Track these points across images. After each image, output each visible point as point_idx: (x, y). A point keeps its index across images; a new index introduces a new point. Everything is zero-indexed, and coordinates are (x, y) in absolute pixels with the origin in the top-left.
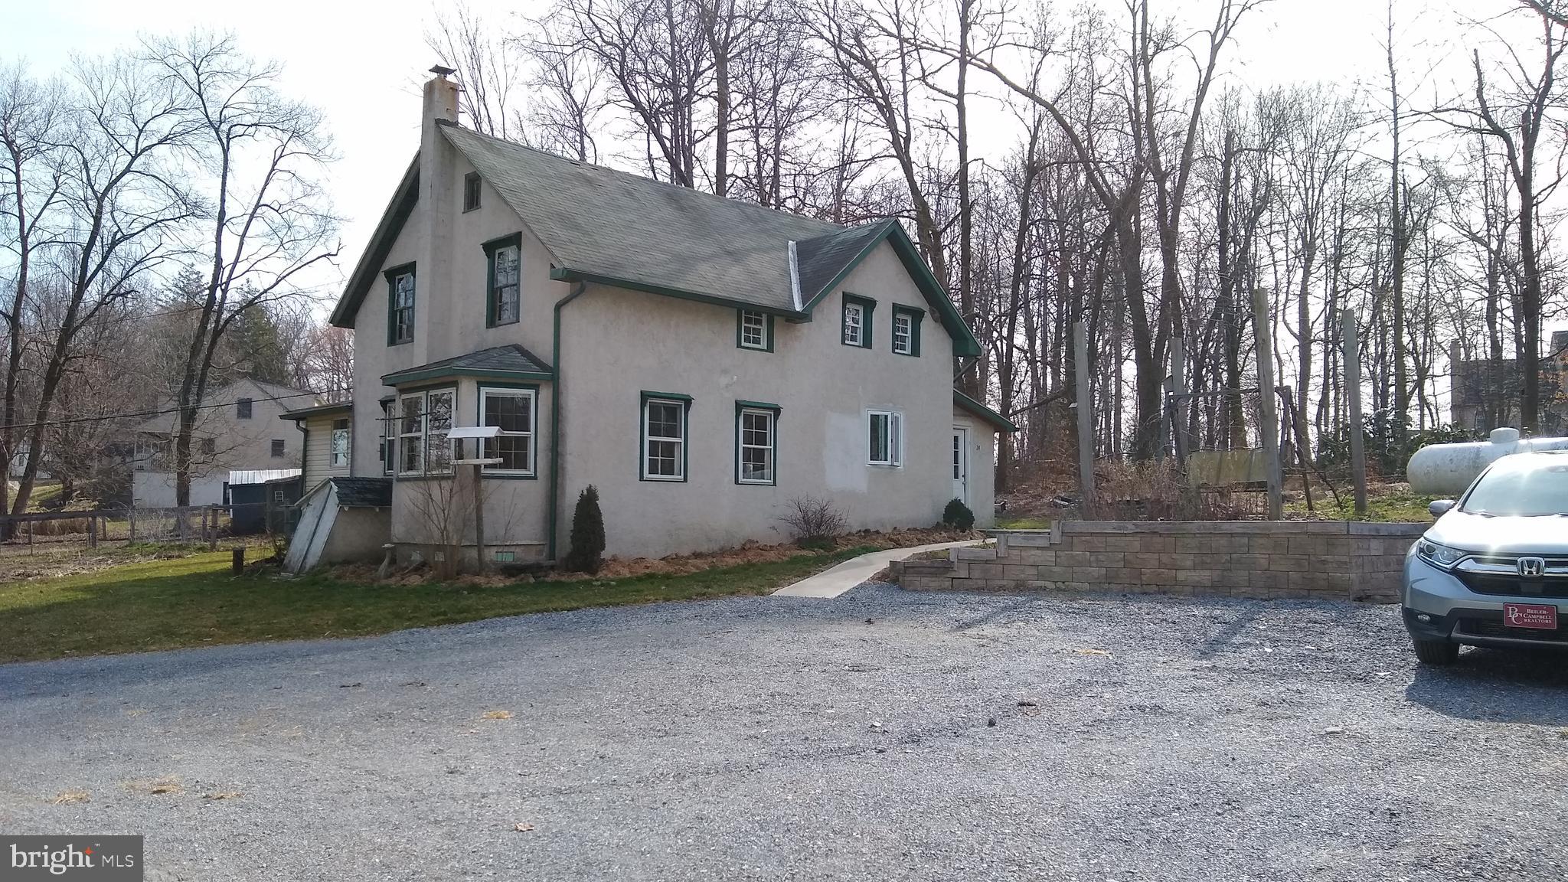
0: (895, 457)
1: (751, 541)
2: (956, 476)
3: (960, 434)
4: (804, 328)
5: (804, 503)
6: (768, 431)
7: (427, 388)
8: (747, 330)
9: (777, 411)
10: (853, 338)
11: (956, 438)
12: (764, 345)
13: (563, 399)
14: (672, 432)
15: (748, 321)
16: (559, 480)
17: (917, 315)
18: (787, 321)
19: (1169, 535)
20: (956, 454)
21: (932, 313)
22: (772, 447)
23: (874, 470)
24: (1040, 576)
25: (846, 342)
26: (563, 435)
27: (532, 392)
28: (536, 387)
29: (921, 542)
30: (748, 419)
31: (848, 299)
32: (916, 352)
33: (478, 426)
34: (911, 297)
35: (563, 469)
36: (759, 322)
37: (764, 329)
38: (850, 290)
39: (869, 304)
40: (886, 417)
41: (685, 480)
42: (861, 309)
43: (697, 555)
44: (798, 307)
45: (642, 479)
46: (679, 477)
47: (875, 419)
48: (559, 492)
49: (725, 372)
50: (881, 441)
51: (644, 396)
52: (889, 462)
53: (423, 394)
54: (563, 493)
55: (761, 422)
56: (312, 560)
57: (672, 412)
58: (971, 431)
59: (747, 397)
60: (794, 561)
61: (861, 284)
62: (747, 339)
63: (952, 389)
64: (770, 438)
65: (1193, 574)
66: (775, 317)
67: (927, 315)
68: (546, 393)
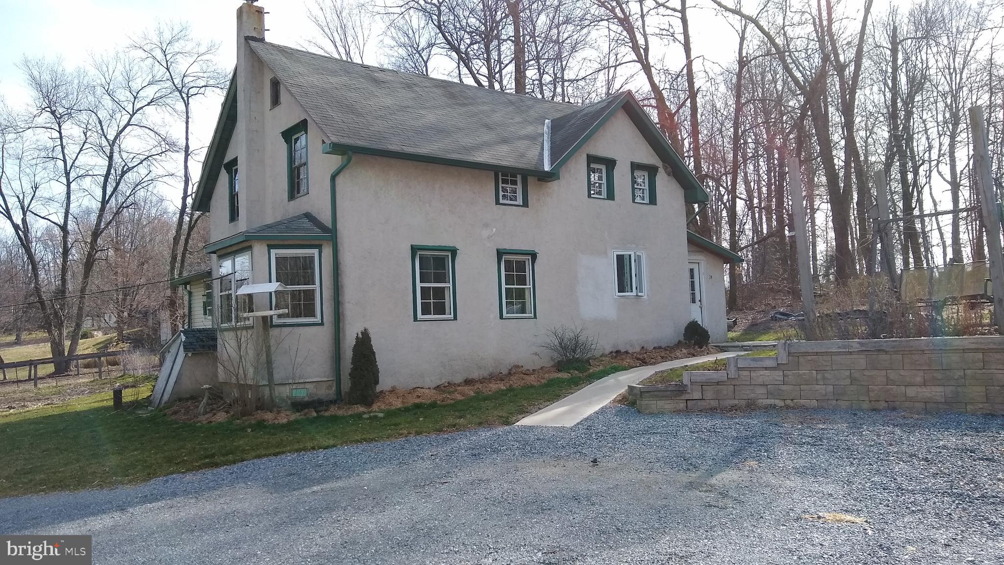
0: (640, 288)
1: (517, 367)
2: (694, 301)
3: (695, 267)
4: (554, 185)
5: (560, 332)
6: (527, 274)
7: (234, 253)
8: (504, 190)
9: (534, 256)
10: (600, 193)
11: (692, 270)
12: (520, 201)
13: (340, 256)
14: (441, 278)
15: (505, 181)
16: (341, 325)
17: (652, 171)
18: (539, 180)
19: (896, 352)
20: (693, 283)
21: (665, 169)
22: (531, 286)
23: (623, 300)
24: (769, 394)
25: (592, 196)
26: (342, 287)
27: (316, 252)
28: (319, 247)
29: (664, 359)
30: (509, 266)
31: (592, 159)
32: (653, 201)
33: (270, 282)
34: (647, 156)
35: (343, 314)
36: (514, 183)
37: (519, 188)
38: (593, 152)
39: (610, 164)
40: (630, 256)
41: (455, 318)
42: (604, 168)
43: (468, 382)
44: (547, 168)
45: (415, 319)
46: (449, 316)
47: (620, 258)
48: (341, 335)
49: (486, 225)
50: (627, 275)
51: (414, 249)
52: (634, 293)
54: (344, 335)
55: (521, 266)
56: (166, 397)
57: (440, 262)
58: (703, 264)
59: (507, 245)
60: (551, 383)
61: (602, 147)
62: (504, 197)
63: (686, 230)
64: (529, 278)
65: (924, 390)
66: (529, 178)
67: (661, 170)
68: (327, 251)
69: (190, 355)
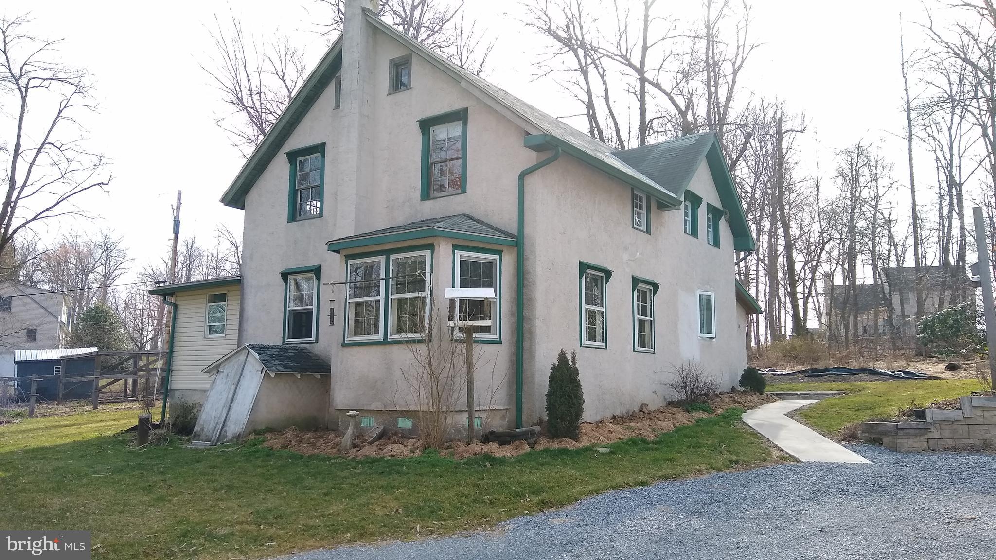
1: (644, 405)
4: (666, 216)
5: (685, 370)
6: (648, 305)
7: (387, 253)
8: (636, 213)
9: (654, 287)
12: (644, 227)
13: (528, 265)
15: (636, 205)
16: (526, 344)
17: (716, 214)
21: (725, 214)
22: (652, 319)
23: (703, 342)
25: (686, 232)
26: (531, 300)
27: (497, 257)
28: (499, 253)
31: (687, 195)
32: (717, 244)
33: (453, 287)
34: (715, 198)
35: (531, 333)
36: (641, 207)
37: (644, 212)
38: (688, 188)
41: (606, 347)
42: (689, 205)
45: (582, 345)
46: (603, 344)
48: (525, 357)
49: (626, 249)
51: (582, 267)
53: (382, 259)
54: (532, 356)
55: (646, 297)
56: (235, 427)
59: (637, 273)
61: (692, 184)
62: (635, 222)
64: (650, 311)
66: (652, 204)
68: (509, 259)
69: (273, 375)
